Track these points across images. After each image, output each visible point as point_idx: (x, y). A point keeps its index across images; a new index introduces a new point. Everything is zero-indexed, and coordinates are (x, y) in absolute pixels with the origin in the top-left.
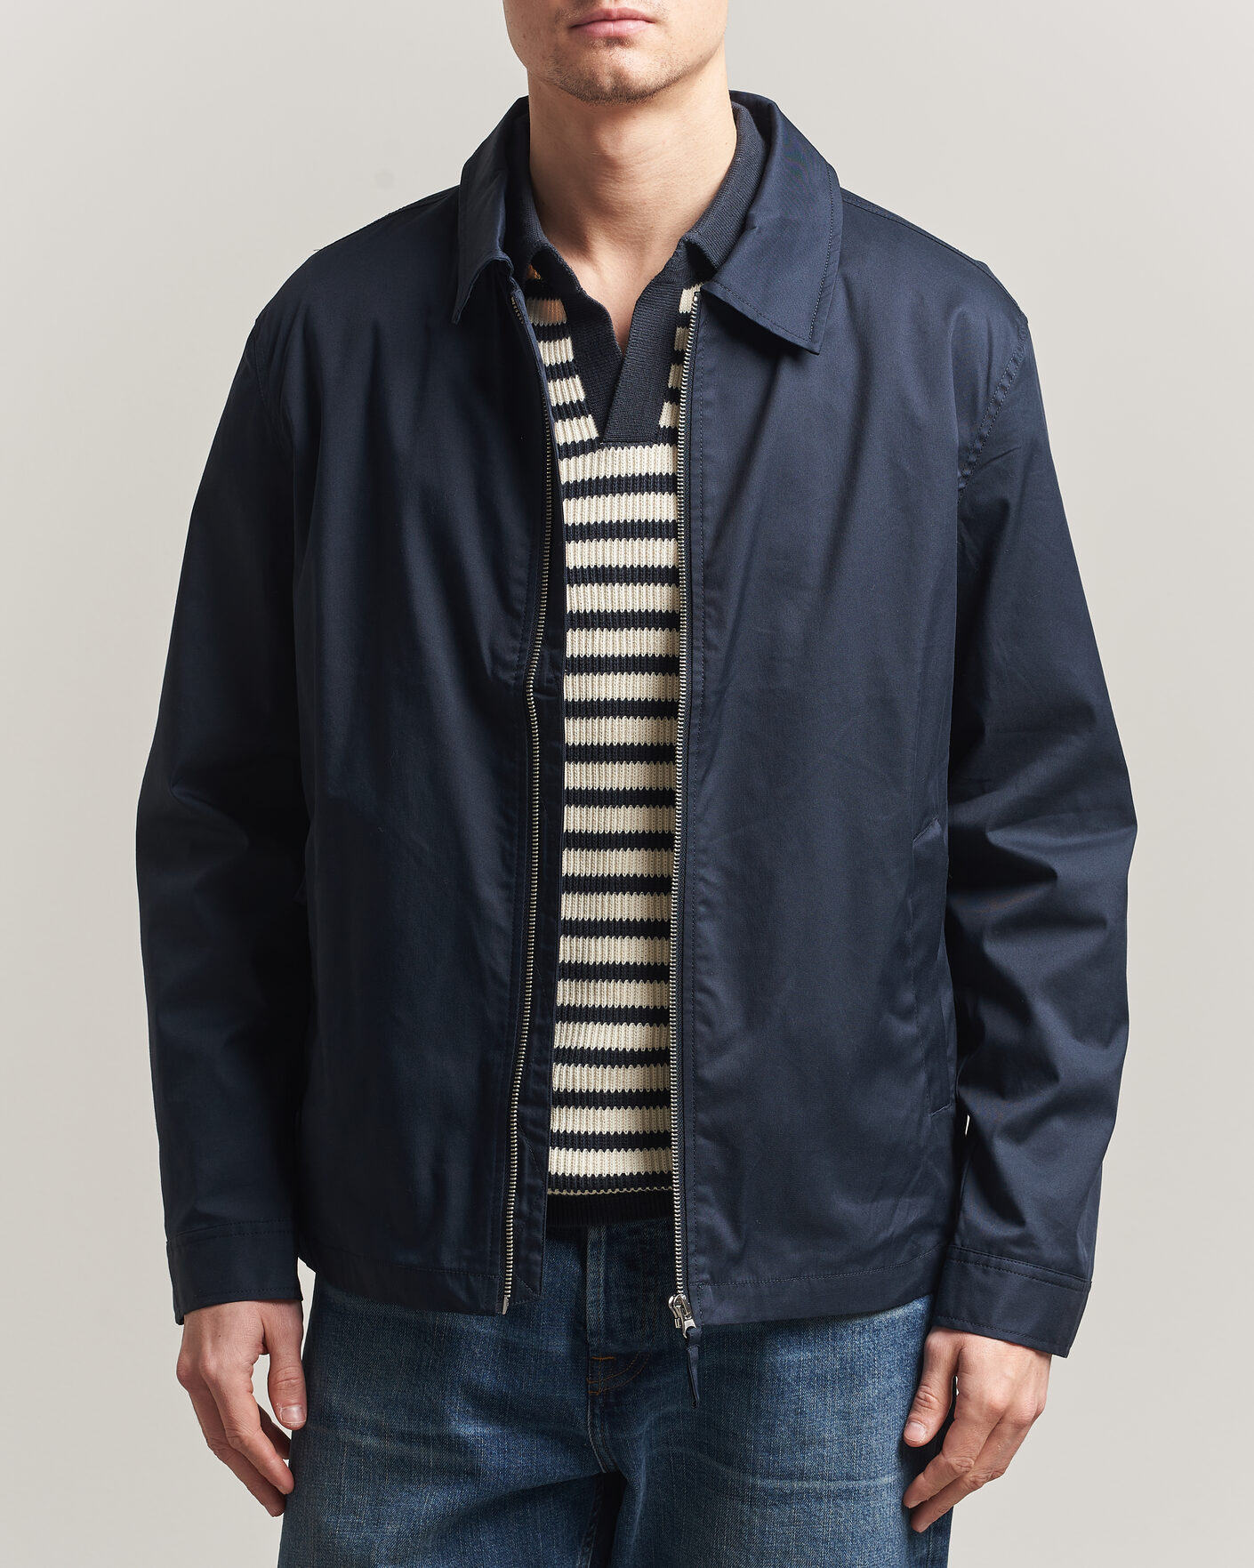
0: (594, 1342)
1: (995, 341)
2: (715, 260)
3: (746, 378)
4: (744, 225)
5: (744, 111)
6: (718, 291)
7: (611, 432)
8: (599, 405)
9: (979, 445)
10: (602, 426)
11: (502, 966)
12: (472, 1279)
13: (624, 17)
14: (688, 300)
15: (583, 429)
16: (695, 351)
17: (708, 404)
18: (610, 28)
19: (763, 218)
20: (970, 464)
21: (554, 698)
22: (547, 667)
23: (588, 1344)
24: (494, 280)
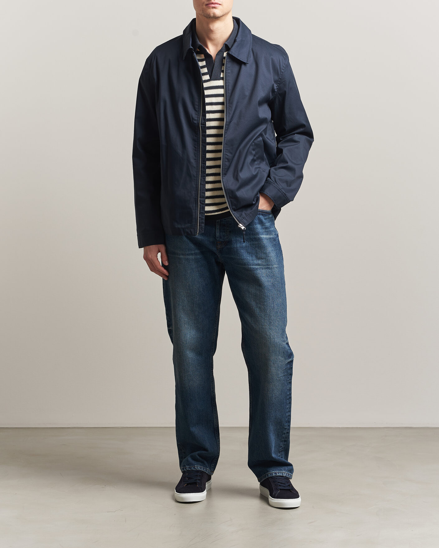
0: (218, 239)
1: (280, 61)
2: (230, 47)
3: (236, 68)
4: (235, 41)
5: (234, 20)
6: (230, 53)
7: (212, 78)
8: (210, 73)
9: (280, 80)
10: (210, 77)
11: (195, 174)
12: (191, 229)
13: (215, 4)
14: (225, 54)
15: (207, 77)
16: (226, 63)
17: (229, 73)
18: (213, 5)
19: (238, 39)
20: (278, 83)
21: (204, 126)
22: (203, 120)
23: (216, 240)
24: (190, 52)
